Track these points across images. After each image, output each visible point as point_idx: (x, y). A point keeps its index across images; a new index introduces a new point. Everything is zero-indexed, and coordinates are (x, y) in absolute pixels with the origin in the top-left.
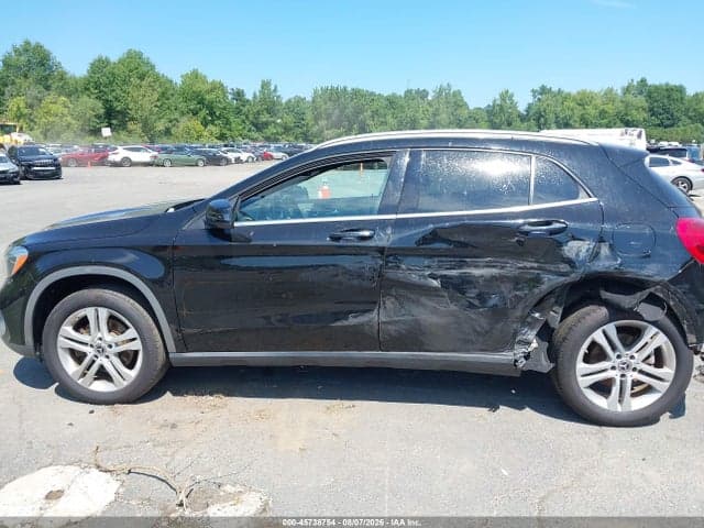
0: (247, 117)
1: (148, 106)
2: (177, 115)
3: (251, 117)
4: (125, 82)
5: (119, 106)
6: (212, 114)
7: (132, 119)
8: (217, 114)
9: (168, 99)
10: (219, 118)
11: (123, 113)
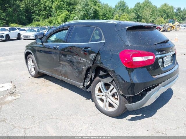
0: (180, 16)
1: (148, 15)
2: (156, 17)
3: (181, 16)
4: (143, 8)
5: (140, 15)
6: (167, 16)
7: (143, 18)
8: (169, 16)
9: (154, 12)
10: (169, 17)
11: (141, 17)
